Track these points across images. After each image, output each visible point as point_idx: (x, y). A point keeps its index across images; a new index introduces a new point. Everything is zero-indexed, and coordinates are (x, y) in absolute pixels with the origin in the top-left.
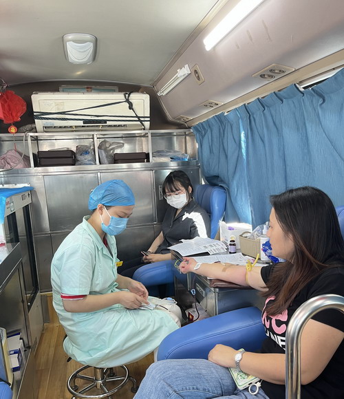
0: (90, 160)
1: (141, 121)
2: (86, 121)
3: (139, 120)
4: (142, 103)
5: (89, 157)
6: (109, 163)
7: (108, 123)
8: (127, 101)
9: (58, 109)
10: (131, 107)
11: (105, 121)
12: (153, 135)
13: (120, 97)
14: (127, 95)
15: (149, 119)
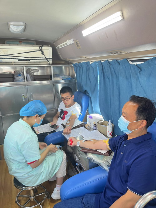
0: (22, 79)
1: (48, 60)
2: (19, 60)
6: (32, 81)
7: (31, 61)
8: (41, 50)
9: (4, 53)
10: (43, 53)
12: (54, 67)
13: (37, 48)
14: (41, 47)
15: (51, 59)
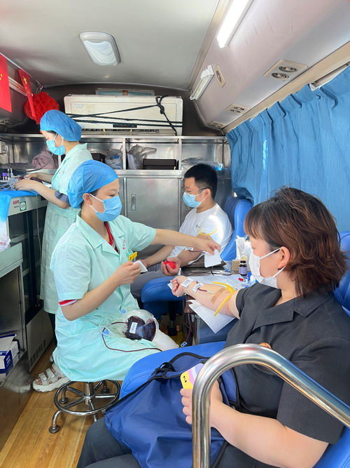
0: (118, 165)
1: (173, 127)
2: (115, 125)
3: (171, 126)
4: (174, 107)
5: (117, 161)
6: (138, 169)
7: (139, 127)
8: (159, 104)
9: (89, 112)
10: (162, 112)
11: (135, 125)
12: (184, 142)
13: (151, 100)
14: (159, 99)
15: (181, 125)
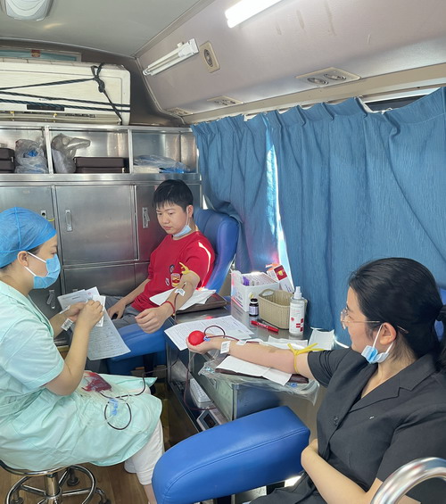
0: (39, 166)
1: (117, 111)
2: (31, 106)
3: (114, 110)
4: (118, 82)
5: (36, 160)
6: (70, 172)
7: (67, 110)
8: (97, 78)
10: (102, 88)
11: (62, 108)
13: (84, 70)
14: (96, 70)
15: (129, 109)
